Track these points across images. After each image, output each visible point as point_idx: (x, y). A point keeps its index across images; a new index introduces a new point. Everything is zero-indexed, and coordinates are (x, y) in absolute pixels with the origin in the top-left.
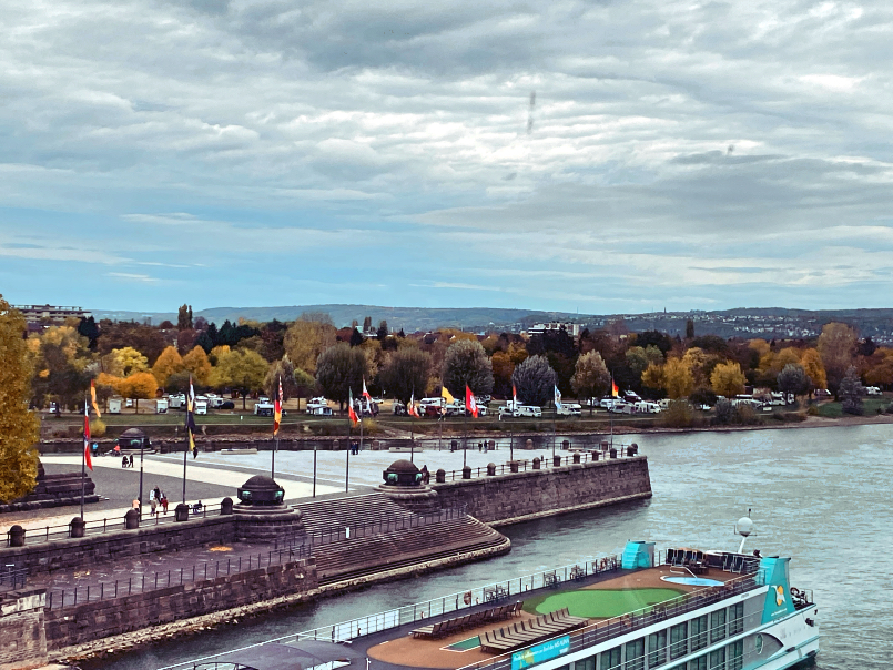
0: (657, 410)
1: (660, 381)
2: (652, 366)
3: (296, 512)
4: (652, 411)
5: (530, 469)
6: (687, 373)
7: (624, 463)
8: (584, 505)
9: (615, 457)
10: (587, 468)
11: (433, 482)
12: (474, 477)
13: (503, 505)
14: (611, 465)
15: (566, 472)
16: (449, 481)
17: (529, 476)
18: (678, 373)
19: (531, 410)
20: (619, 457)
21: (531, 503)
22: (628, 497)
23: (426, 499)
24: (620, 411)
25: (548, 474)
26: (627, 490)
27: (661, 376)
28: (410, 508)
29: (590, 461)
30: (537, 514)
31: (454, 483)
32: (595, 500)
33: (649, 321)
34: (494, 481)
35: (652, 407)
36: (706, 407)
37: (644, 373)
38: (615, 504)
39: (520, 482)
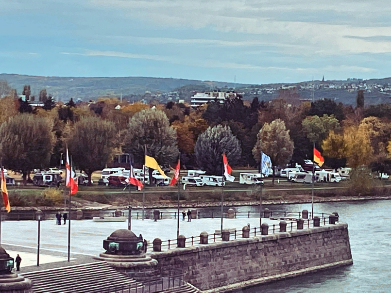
0: (338, 179)
1: (341, 150)
2: (332, 134)
3: (26, 281)
4: (332, 180)
5: (240, 238)
6: (365, 142)
7: (327, 231)
8: (291, 273)
9: (318, 225)
10: (294, 236)
11: (150, 250)
12: (188, 246)
13: (216, 273)
14: (315, 233)
15: (274, 241)
16: (165, 250)
17: (240, 244)
18: (356, 142)
19: (214, 179)
20: (322, 225)
21: (242, 271)
22: (332, 264)
23: (147, 267)
24: (302, 181)
25: (258, 242)
26: (330, 259)
27: (342, 144)
28: (132, 276)
29: (295, 230)
30: (248, 282)
31: (170, 252)
32: (300, 268)
33: (309, 90)
34: (207, 250)
35: (333, 176)
36: (384, 176)
37: (325, 142)
38: (319, 271)
39: (232, 251)
